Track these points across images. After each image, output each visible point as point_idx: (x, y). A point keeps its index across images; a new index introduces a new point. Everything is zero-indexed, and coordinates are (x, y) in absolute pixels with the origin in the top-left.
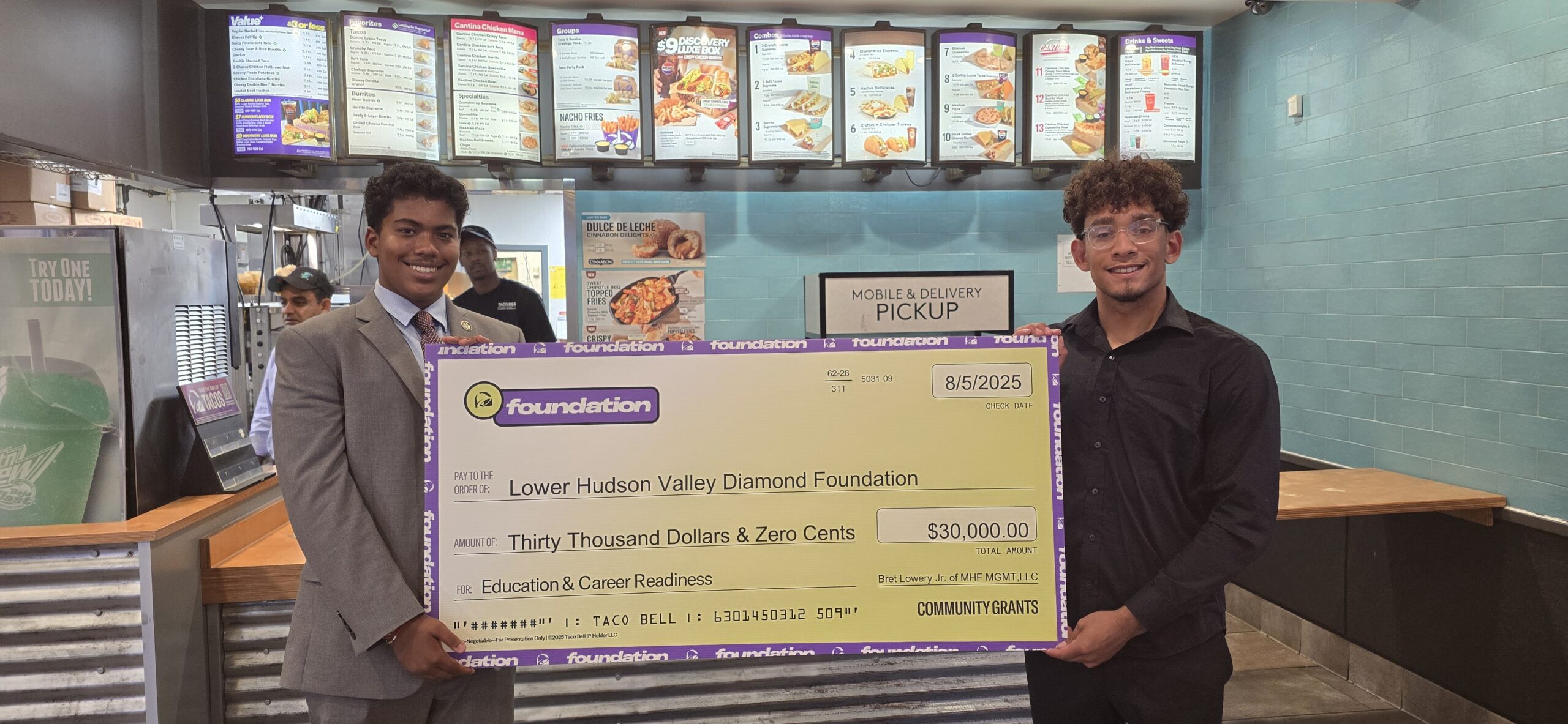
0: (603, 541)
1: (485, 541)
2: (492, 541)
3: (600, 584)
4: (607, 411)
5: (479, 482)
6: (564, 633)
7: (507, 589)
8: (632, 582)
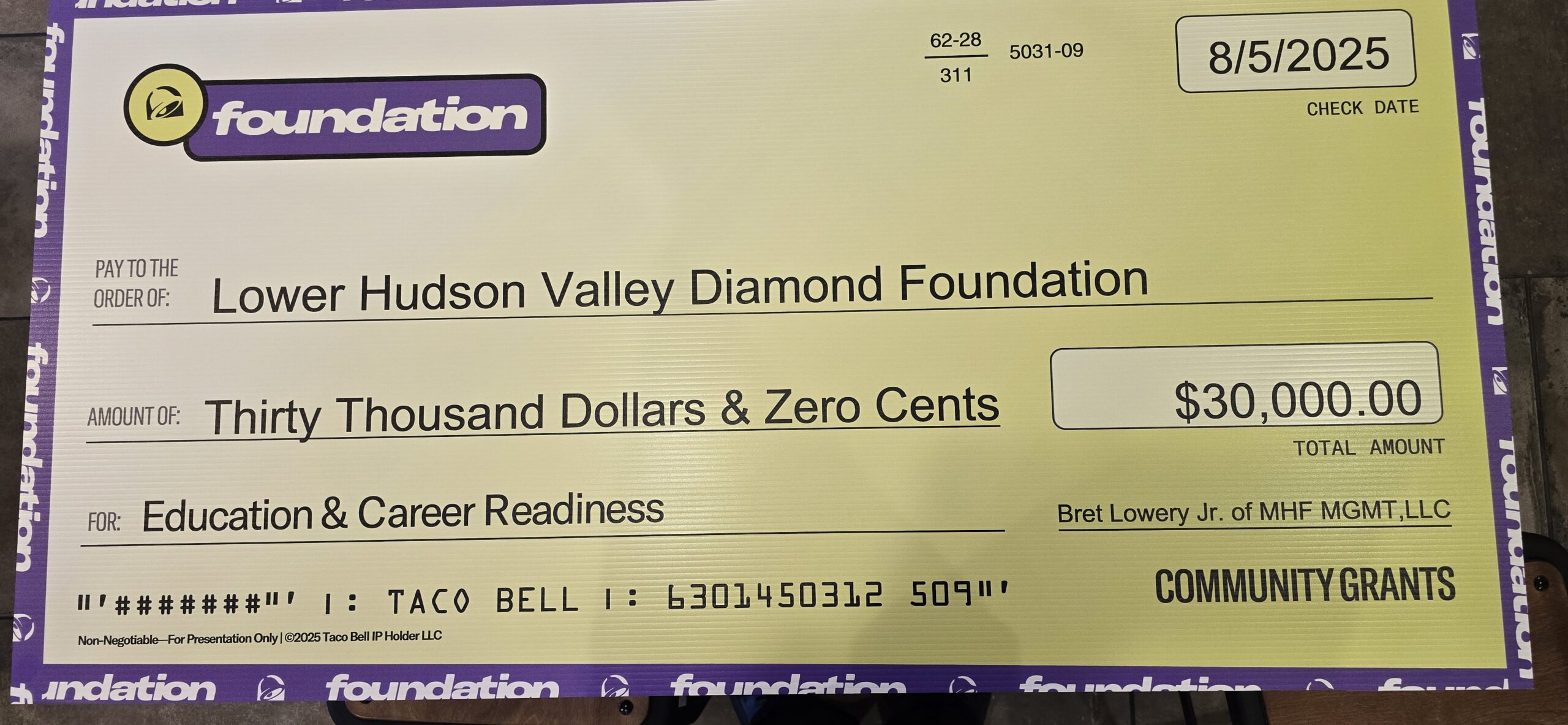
0: (416, 416)
1: (154, 413)
2: (168, 415)
3: (404, 516)
4: (430, 126)
5: (148, 283)
6: (320, 629)
7: (197, 523)
8: (478, 515)
